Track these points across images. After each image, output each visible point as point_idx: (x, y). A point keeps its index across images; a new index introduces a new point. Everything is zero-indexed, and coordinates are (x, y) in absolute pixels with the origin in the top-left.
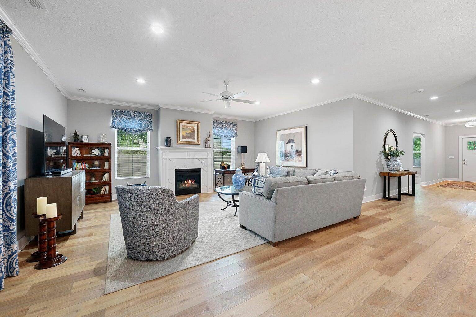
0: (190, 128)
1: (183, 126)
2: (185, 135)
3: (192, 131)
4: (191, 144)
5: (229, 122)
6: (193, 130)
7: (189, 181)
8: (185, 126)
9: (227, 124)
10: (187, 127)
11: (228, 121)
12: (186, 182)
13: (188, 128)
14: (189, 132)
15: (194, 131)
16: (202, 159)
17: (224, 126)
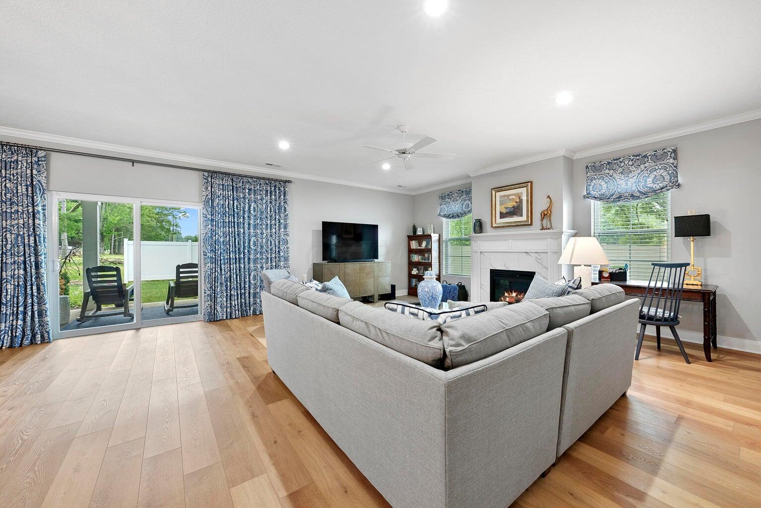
0: (514, 197)
1: (501, 197)
2: (504, 211)
3: (516, 202)
4: (513, 226)
5: (639, 155)
6: (518, 200)
7: (512, 294)
8: (504, 196)
9: (631, 163)
10: (508, 196)
11: (636, 152)
12: (506, 294)
13: (510, 197)
14: (511, 204)
15: (521, 201)
16: (536, 253)
17: (620, 170)
